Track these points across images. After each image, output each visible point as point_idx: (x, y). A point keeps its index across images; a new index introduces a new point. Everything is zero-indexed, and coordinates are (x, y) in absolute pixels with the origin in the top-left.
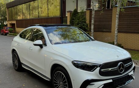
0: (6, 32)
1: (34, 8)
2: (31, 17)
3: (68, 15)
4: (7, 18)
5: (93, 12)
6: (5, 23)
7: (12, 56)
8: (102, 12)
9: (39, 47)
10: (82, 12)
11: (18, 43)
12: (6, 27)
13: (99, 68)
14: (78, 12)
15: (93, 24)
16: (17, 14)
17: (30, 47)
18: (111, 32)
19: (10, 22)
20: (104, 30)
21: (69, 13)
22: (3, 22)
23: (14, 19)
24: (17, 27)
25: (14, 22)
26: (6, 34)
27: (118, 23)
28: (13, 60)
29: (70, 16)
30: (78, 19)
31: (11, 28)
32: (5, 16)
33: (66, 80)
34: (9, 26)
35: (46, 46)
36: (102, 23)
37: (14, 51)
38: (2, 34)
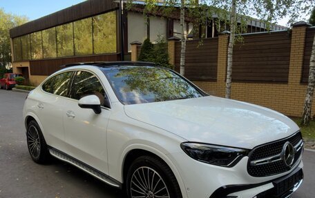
0: (10, 83)
1: (65, 38)
2: (60, 55)
3: (132, 50)
4: (11, 57)
5: (182, 43)
6: (7, 67)
7: (26, 131)
8: (201, 43)
9: (91, 111)
10: (161, 45)
11: (41, 103)
12: (9, 75)
13: (246, 158)
14: (153, 45)
15: (183, 66)
16: (31, 49)
17: (70, 112)
18: (215, 81)
19: (19, 65)
20: (203, 78)
21: (135, 47)
22: (5, 65)
23: (26, 59)
24: (31, 74)
25: (27, 65)
26: (10, 88)
27: (231, 64)
28: (28, 139)
29: (137, 51)
30: (155, 58)
31: (20, 75)
32: (7, 54)
33: (166, 187)
34: (15, 71)
35: (109, 108)
36: (198, 64)
37: (30, 120)
38: (2, 88)
